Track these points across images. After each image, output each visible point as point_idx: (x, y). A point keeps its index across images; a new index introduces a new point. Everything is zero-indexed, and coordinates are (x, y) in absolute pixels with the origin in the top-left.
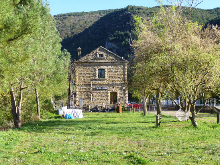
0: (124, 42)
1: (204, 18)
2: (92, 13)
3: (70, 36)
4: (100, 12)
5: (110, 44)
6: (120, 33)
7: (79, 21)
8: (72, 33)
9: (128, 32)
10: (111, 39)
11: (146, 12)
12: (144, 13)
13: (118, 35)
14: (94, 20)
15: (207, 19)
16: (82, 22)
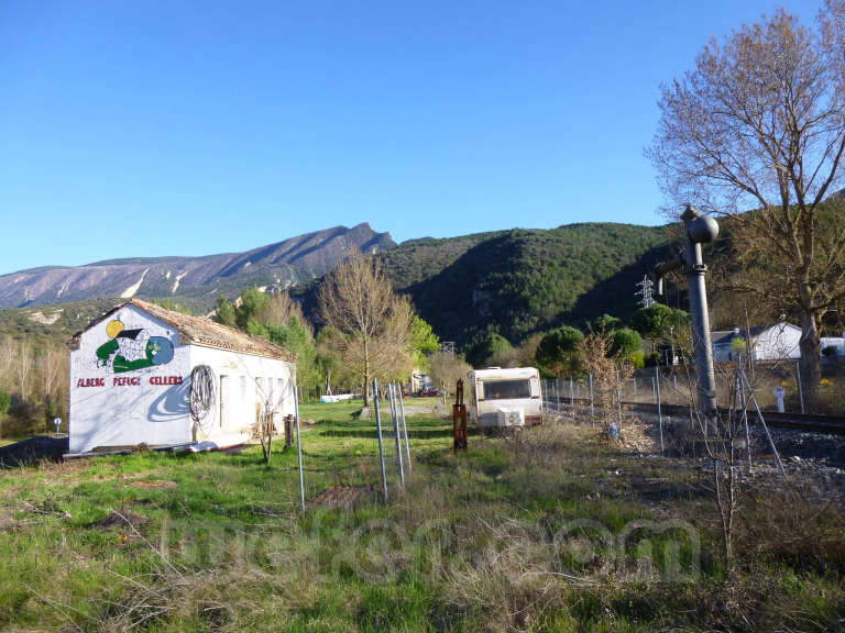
0: (501, 291)
1: (645, 243)
2: (458, 239)
3: (419, 281)
4: (472, 237)
5: (480, 293)
6: (497, 275)
7: (436, 254)
8: (425, 275)
9: (509, 274)
10: (482, 285)
11: (542, 239)
12: (537, 240)
13: (495, 279)
14: (461, 250)
15: (649, 245)
16: (441, 256)
